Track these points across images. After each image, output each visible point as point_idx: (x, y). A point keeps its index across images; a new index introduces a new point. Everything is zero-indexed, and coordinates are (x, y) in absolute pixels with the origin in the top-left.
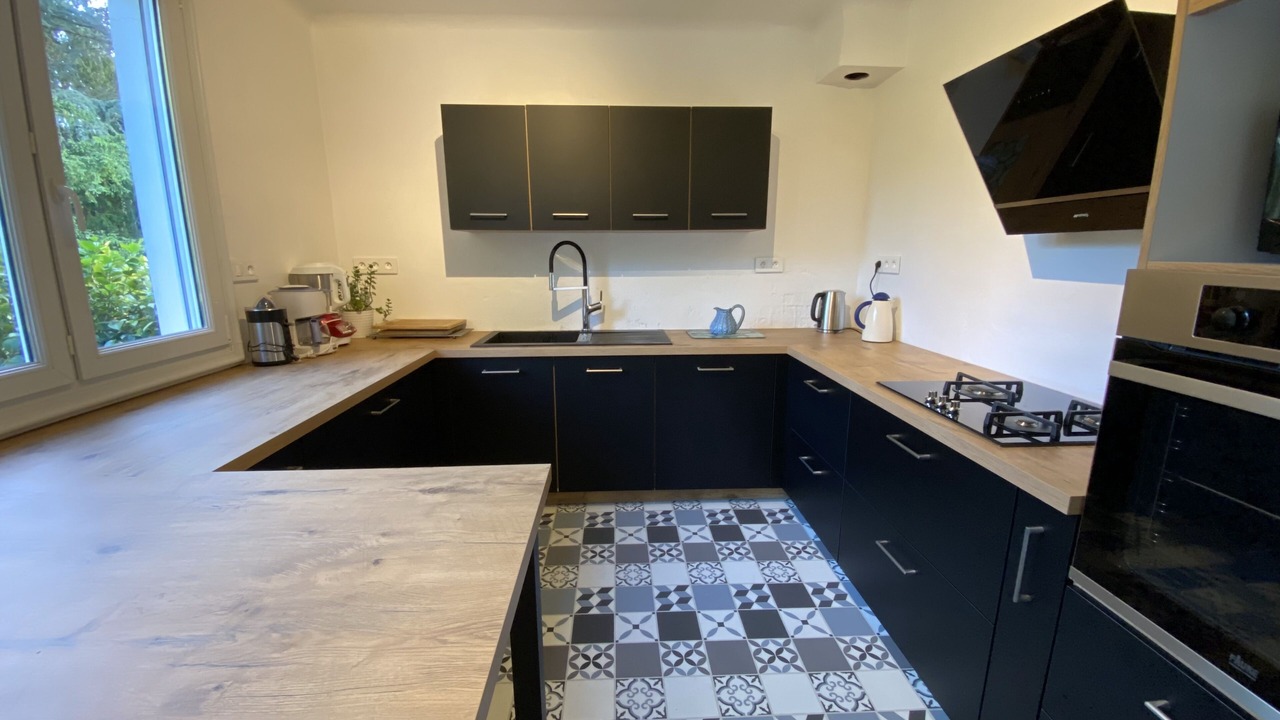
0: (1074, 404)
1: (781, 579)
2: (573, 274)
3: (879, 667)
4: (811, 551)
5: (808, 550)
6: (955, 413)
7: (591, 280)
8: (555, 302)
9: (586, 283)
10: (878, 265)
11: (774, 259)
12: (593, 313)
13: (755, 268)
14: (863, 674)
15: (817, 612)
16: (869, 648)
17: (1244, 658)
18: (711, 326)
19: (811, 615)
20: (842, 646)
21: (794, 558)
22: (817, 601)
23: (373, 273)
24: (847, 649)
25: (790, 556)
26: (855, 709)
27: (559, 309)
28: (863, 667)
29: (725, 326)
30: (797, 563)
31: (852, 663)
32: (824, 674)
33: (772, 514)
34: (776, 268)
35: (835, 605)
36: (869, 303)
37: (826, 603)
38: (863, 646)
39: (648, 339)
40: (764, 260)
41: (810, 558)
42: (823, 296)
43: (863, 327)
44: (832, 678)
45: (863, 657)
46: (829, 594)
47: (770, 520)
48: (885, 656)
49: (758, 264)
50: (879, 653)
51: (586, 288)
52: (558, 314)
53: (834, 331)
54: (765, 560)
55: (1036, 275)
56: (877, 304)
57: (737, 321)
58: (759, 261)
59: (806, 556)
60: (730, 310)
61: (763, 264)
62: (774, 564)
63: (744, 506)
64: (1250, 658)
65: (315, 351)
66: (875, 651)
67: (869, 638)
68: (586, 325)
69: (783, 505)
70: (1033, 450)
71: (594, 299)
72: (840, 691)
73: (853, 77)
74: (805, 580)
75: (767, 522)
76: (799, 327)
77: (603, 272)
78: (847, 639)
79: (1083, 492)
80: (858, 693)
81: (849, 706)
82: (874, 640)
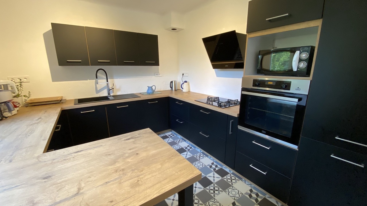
0: (228, 100)
1: (178, 148)
2: (103, 79)
3: (203, 158)
4: (181, 141)
5: (180, 141)
6: (212, 104)
7: (109, 80)
8: (96, 88)
9: (107, 81)
10: (183, 74)
11: (160, 73)
12: (111, 90)
13: (155, 76)
14: (201, 160)
15: (188, 152)
16: (200, 155)
17: (264, 131)
18: (147, 91)
19: (187, 153)
20: (195, 157)
21: (178, 143)
22: (187, 150)
23: (21, 82)
24: (196, 157)
25: (177, 143)
26: (203, 166)
27: (98, 90)
28: (200, 159)
29: (151, 91)
30: (179, 144)
31: (198, 159)
32: (194, 163)
33: (170, 135)
34: (160, 75)
35: (190, 149)
36: (183, 83)
37: (189, 150)
38: (199, 155)
39: (132, 96)
40: (157, 73)
41: (182, 142)
42: (172, 82)
43: (183, 89)
44: (196, 163)
45: (200, 157)
46: (189, 148)
47: (170, 137)
48: (203, 156)
49: (156, 75)
50: (202, 155)
51: (108, 83)
52: (98, 92)
53: (175, 90)
54: (173, 145)
55: (217, 76)
56: (185, 83)
57: (154, 89)
58: (156, 74)
59: (181, 142)
60: (152, 87)
61: (157, 75)
62: (175, 146)
63: (162, 135)
64: (264, 130)
65: (11, 114)
66: (201, 155)
67: (199, 153)
68: (109, 94)
69: (171, 133)
70: (226, 109)
71: (110, 86)
72: (199, 165)
73: (173, 29)
74: (183, 147)
75: (169, 138)
76: (167, 90)
77: (112, 78)
78: (196, 155)
79: (239, 113)
80: (202, 164)
81: (201, 166)
82: (200, 153)
